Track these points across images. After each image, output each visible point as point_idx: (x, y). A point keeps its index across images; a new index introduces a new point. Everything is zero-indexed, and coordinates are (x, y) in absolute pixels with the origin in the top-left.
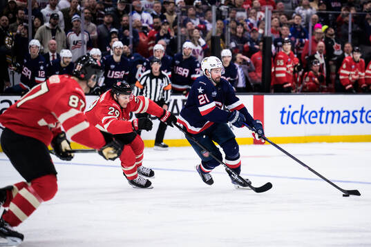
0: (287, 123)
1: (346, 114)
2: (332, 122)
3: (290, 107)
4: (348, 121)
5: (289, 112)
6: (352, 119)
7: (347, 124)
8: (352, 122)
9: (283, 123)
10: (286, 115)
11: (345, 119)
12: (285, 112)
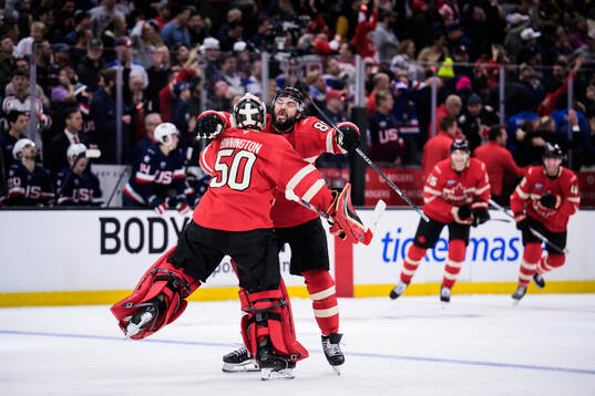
0: (395, 260)
1: (499, 244)
2: (474, 258)
3: (399, 231)
4: (502, 257)
5: (398, 241)
6: (509, 253)
7: (499, 261)
8: (509, 259)
9: (386, 260)
10: (391, 246)
11: (497, 254)
12: (391, 240)
